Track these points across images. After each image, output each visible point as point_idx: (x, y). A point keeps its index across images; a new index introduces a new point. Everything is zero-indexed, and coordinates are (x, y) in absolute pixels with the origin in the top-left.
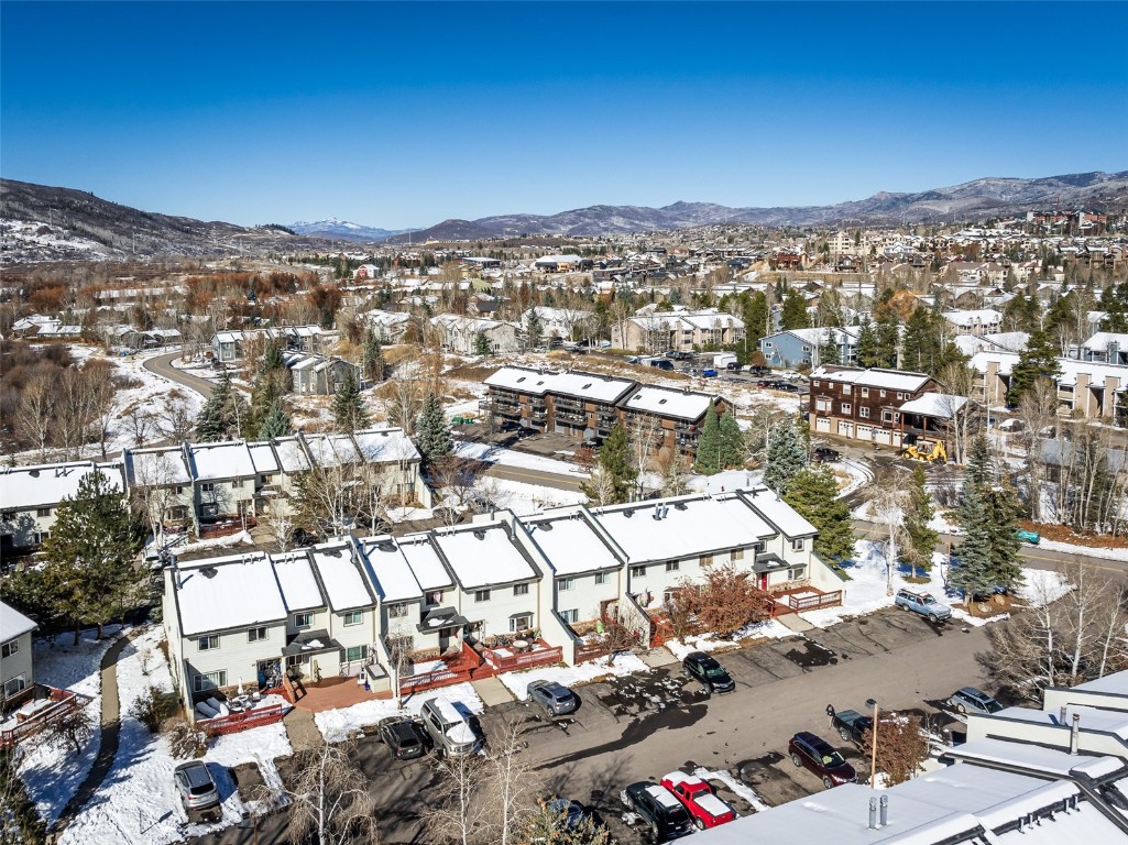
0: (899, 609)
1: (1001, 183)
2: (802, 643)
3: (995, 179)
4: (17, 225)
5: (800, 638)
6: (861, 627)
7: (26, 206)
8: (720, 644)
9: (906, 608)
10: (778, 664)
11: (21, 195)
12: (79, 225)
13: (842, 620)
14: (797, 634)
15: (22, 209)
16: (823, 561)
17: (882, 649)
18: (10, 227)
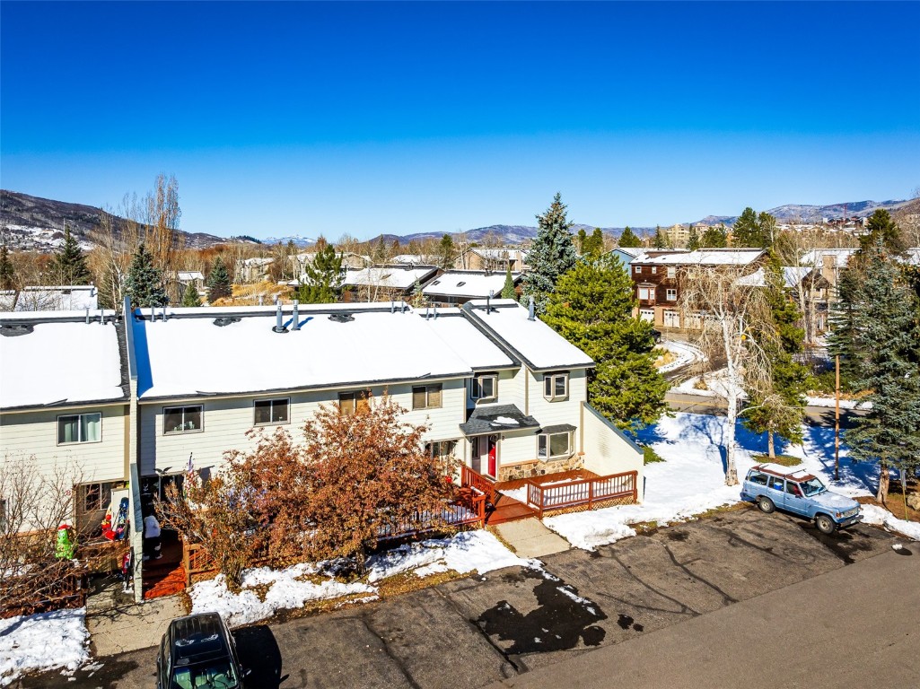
0: (751, 508)
1: (799, 208)
2: (530, 584)
3: (795, 206)
4: (37, 231)
5: (530, 573)
6: (673, 546)
7: (47, 217)
8: (333, 588)
9: (765, 506)
10: (446, 645)
11: (44, 209)
12: (87, 232)
13: (633, 532)
14: (524, 563)
15: (43, 219)
16: (607, 420)
17: (719, 598)
18: (31, 232)
